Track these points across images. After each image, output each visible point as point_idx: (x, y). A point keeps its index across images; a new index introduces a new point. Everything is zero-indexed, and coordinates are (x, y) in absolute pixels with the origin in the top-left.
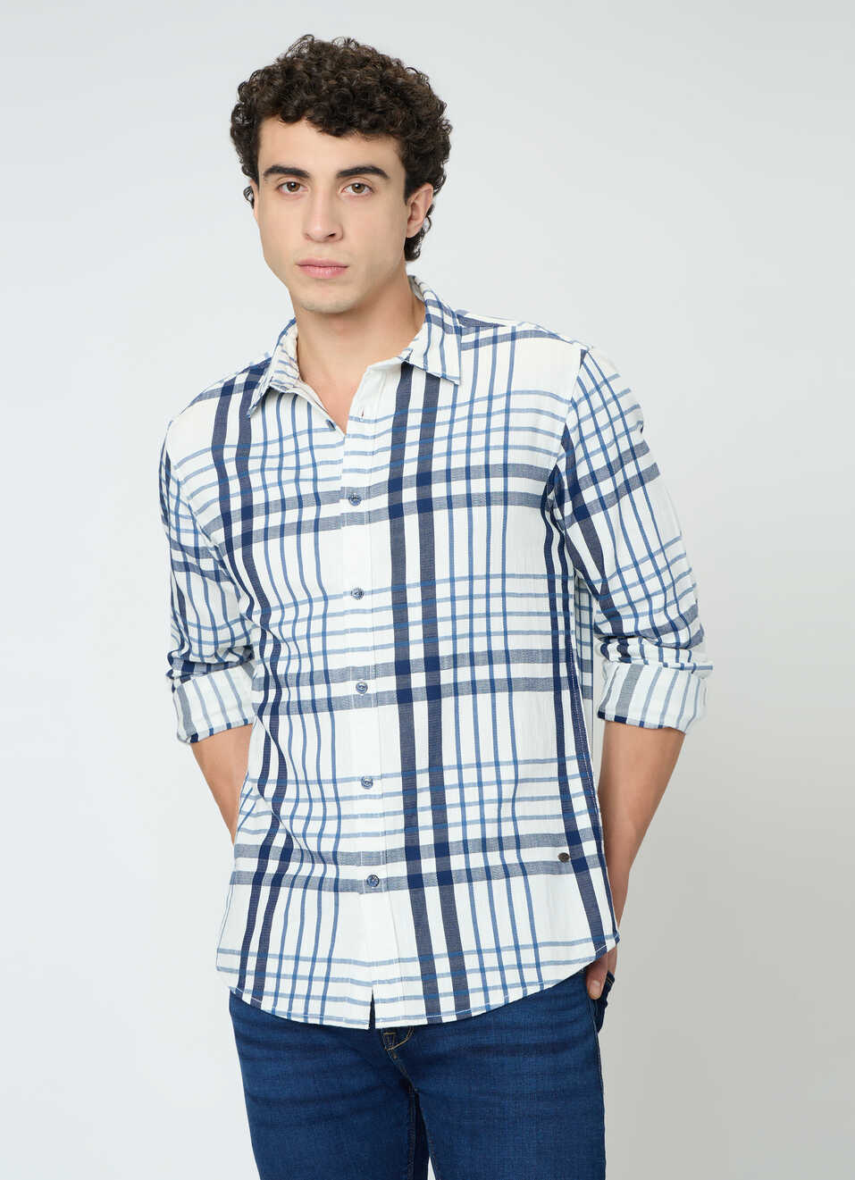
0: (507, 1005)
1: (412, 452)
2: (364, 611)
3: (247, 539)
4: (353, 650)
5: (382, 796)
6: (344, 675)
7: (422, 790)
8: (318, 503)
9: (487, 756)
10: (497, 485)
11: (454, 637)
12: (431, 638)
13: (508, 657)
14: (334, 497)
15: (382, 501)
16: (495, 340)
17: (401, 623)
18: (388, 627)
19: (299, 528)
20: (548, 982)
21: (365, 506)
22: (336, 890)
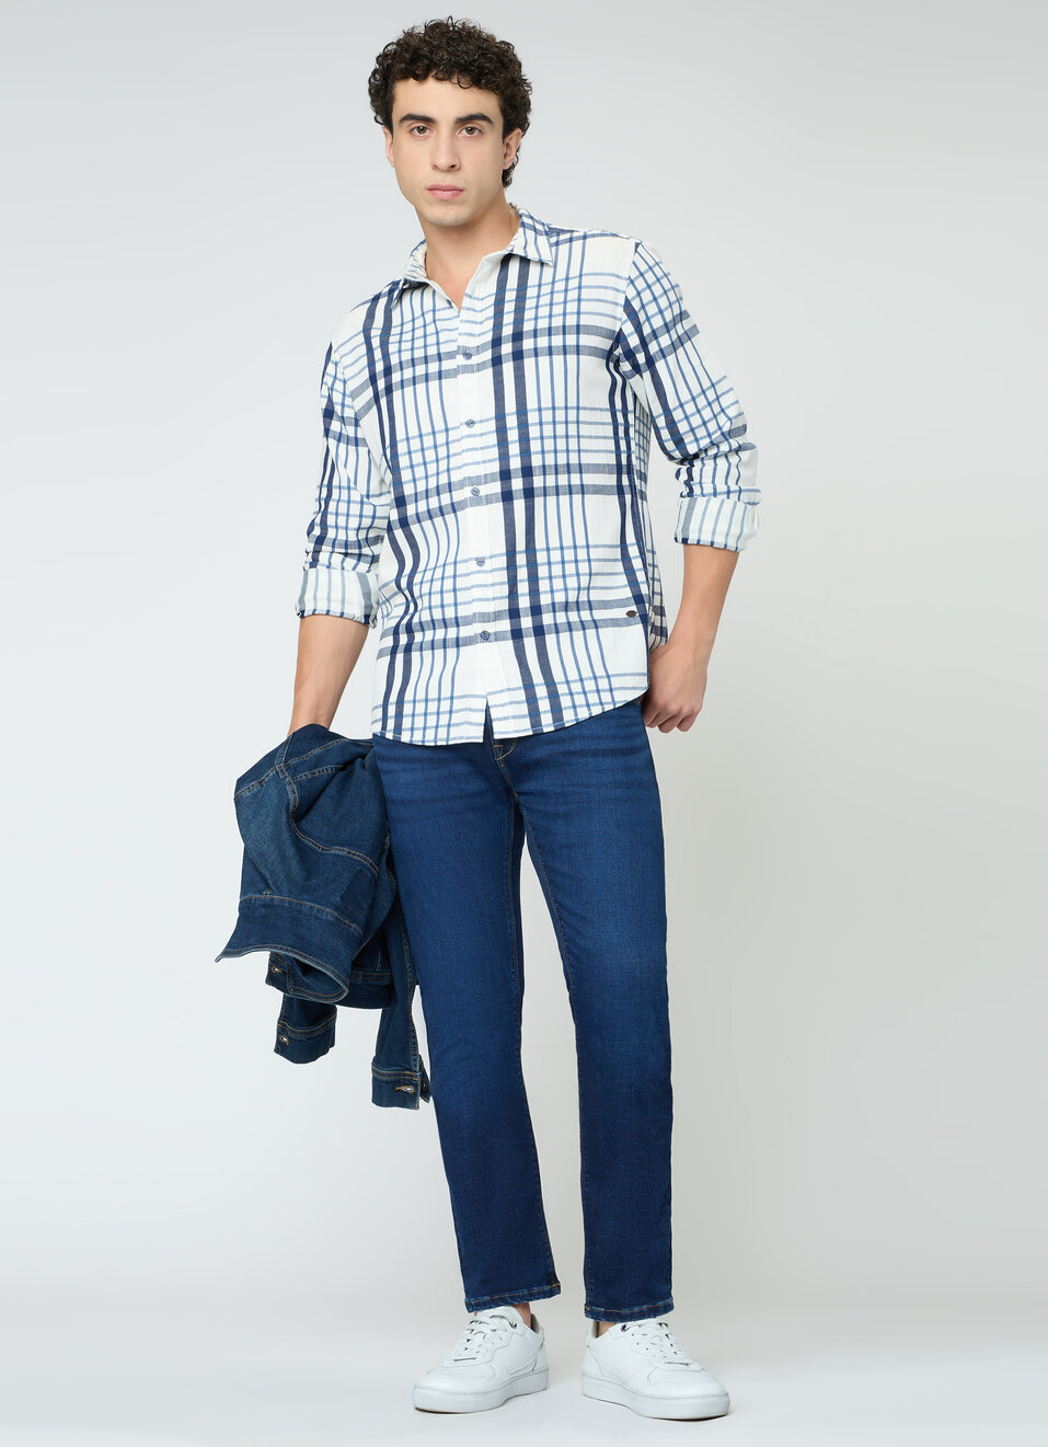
0: (591, 718)
1: (508, 318)
2: (475, 436)
3: (389, 390)
4: (468, 464)
5: (491, 571)
6: (462, 484)
7: (520, 567)
8: (440, 360)
9: (568, 542)
10: (571, 340)
11: (543, 452)
12: (525, 453)
13: (581, 469)
14: (451, 355)
15: (488, 355)
16: (571, 240)
17: (503, 443)
18: (493, 446)
19: (427, 378)
20: (619, 702)
21: (475, 360)
22: (458, 646)
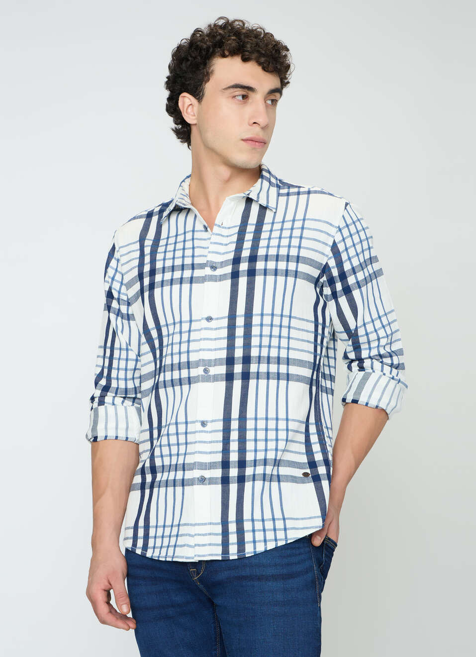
0: (266, 551)
1: (247, 245)
2: (211, 329)
3: (152, 286)
4: (204, 350)
5: (211, 432)
6: (197, 364)
7: (234, 430)
8: (193, 269)
9: (272, 415)
10: (292, 266)
11: (260, 346)
12: (247, 346)
13: (288, 362)
14: (202, 266)
15: (229, 269)
16: (298, 193)
17: (231, 337)
18: (224, 338)
19: (181, 281)
21: (219, 272)
22: (183, 485)
